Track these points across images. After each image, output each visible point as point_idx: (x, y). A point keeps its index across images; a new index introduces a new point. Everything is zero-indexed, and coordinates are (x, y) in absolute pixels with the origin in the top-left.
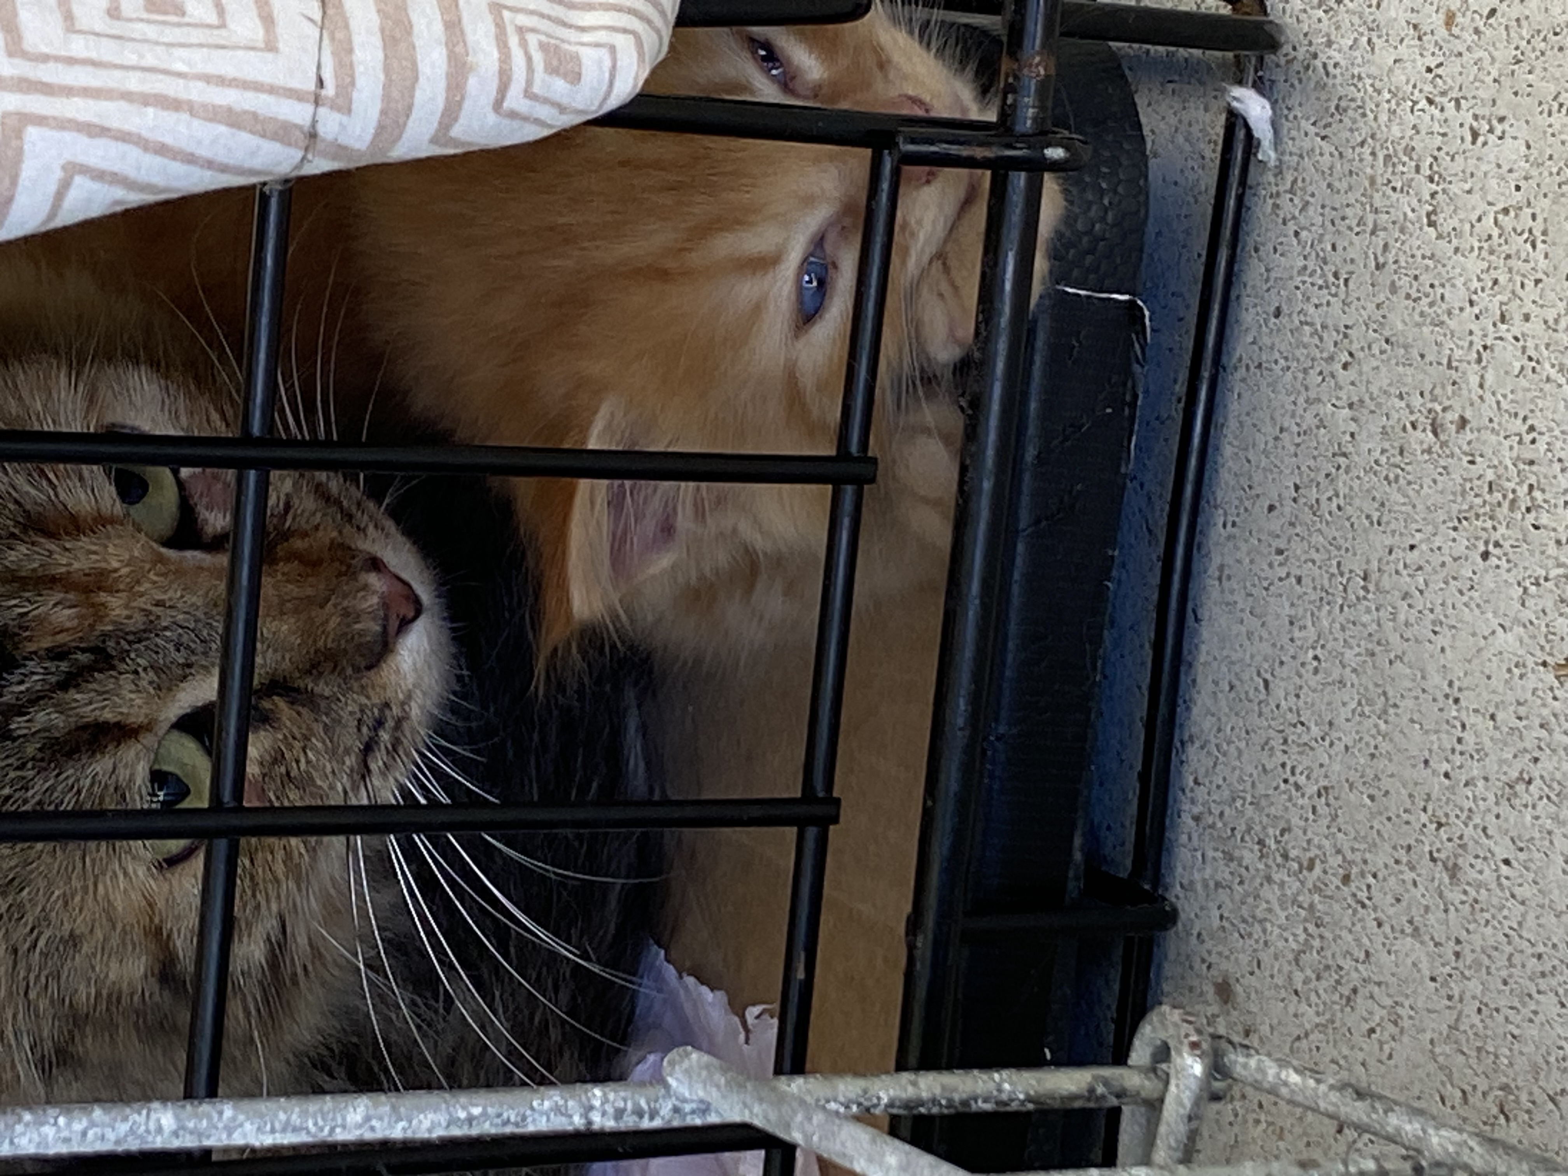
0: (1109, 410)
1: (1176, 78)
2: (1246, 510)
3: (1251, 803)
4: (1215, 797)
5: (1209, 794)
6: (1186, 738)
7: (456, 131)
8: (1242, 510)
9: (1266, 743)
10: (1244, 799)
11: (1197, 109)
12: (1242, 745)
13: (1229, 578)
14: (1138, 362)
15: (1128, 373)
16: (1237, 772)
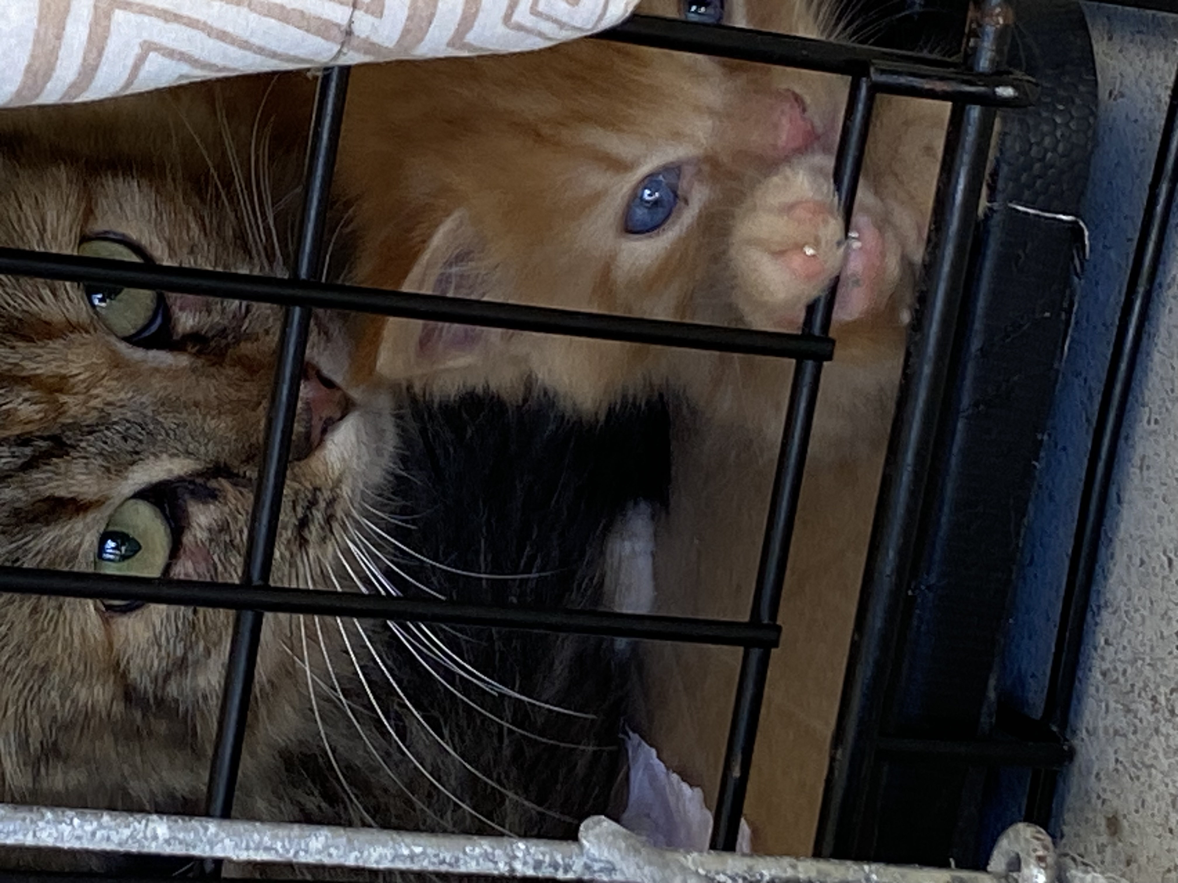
0: (1047, 314)
1: (1145, 30)
2: (1167, 409)
3: (1149, 664)
4: (1120, 656)
5: (1116, 653)
6: (1102, 602)
7: (470, 37)
8: (1164, 410)
9: (1166, 613)
10: (1144, 660)
11: (1159, 58)
12: (1146, 613)
13: (1148, 468)
14: (1077, 275)
15: (1067, 283)
16: (1140, 637)
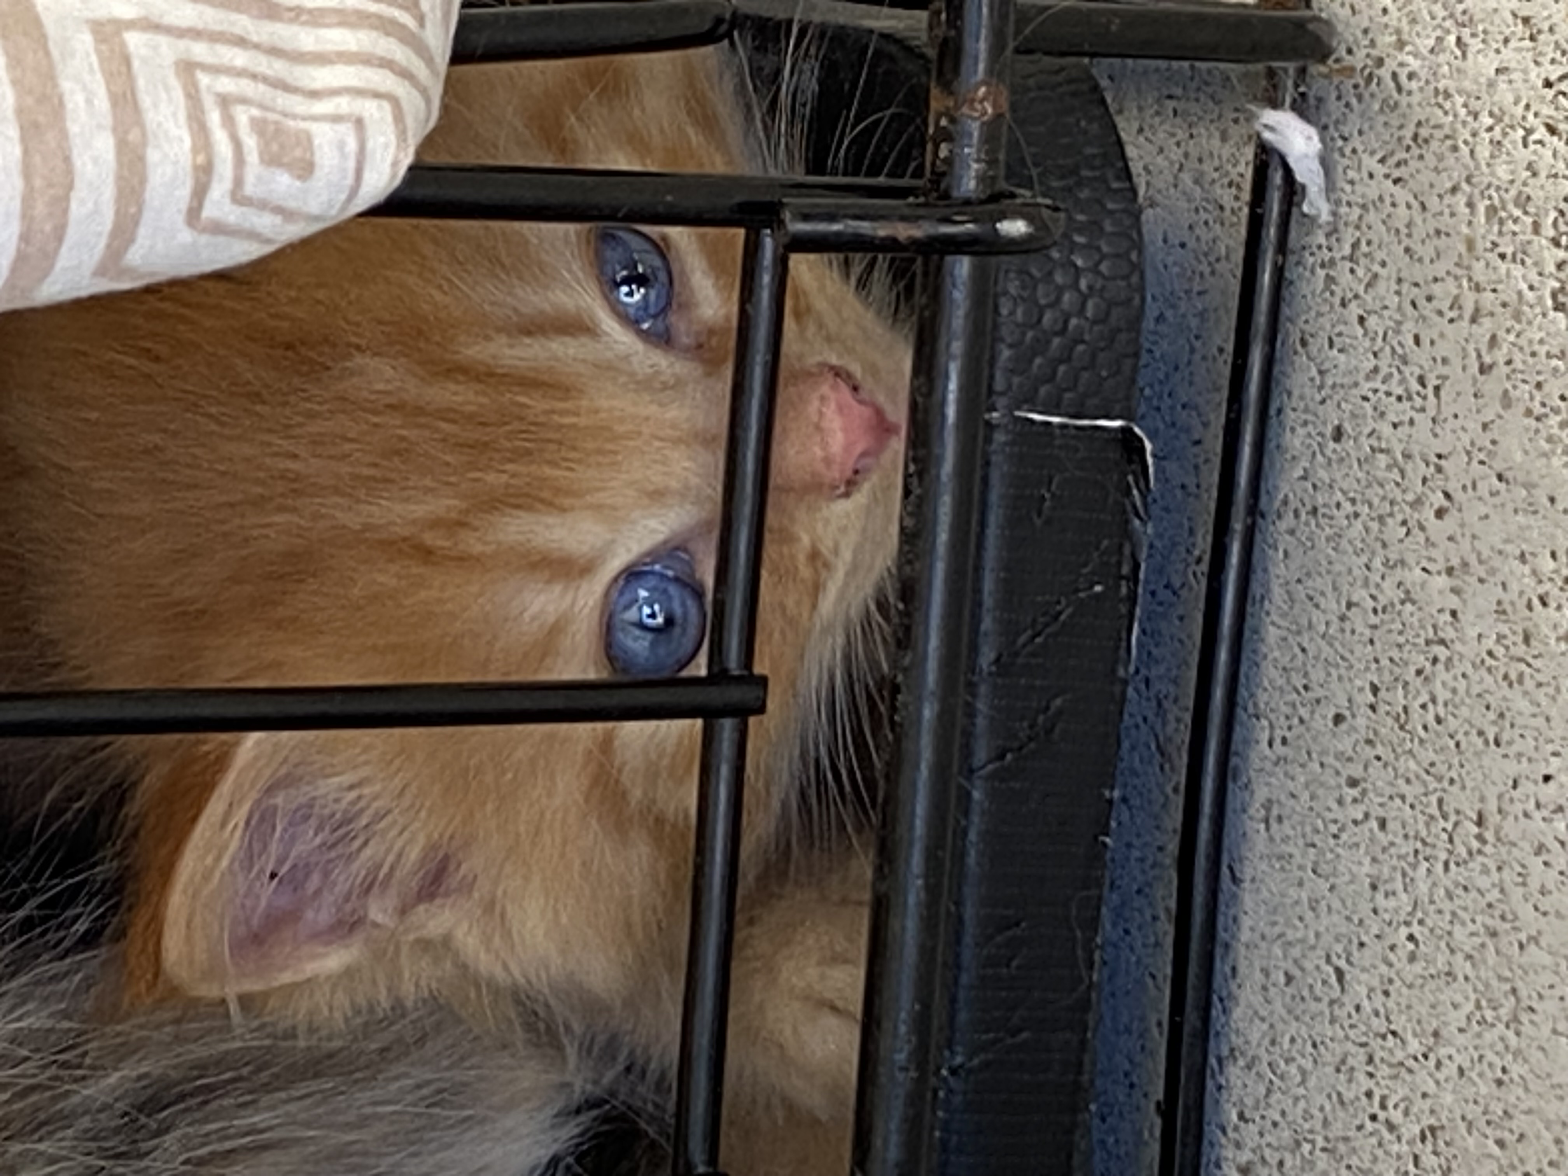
0: (1098, 588)
1: (1179, 92)
2: (1302, 721)
3: (1324, 1150)
4: (1270, 1140)
5: (1261, 1134)
6: (1225, 1052)
7: (135, 256)
8: (1296, 721)
9: (1343, 1062)
10: (1313, 1142)
11: (1210, 136)
12: (1308, 1065)
13: (1280, 819)
14: (1137, 515)
15: (1127, 533)
16: (1302, 1104)
